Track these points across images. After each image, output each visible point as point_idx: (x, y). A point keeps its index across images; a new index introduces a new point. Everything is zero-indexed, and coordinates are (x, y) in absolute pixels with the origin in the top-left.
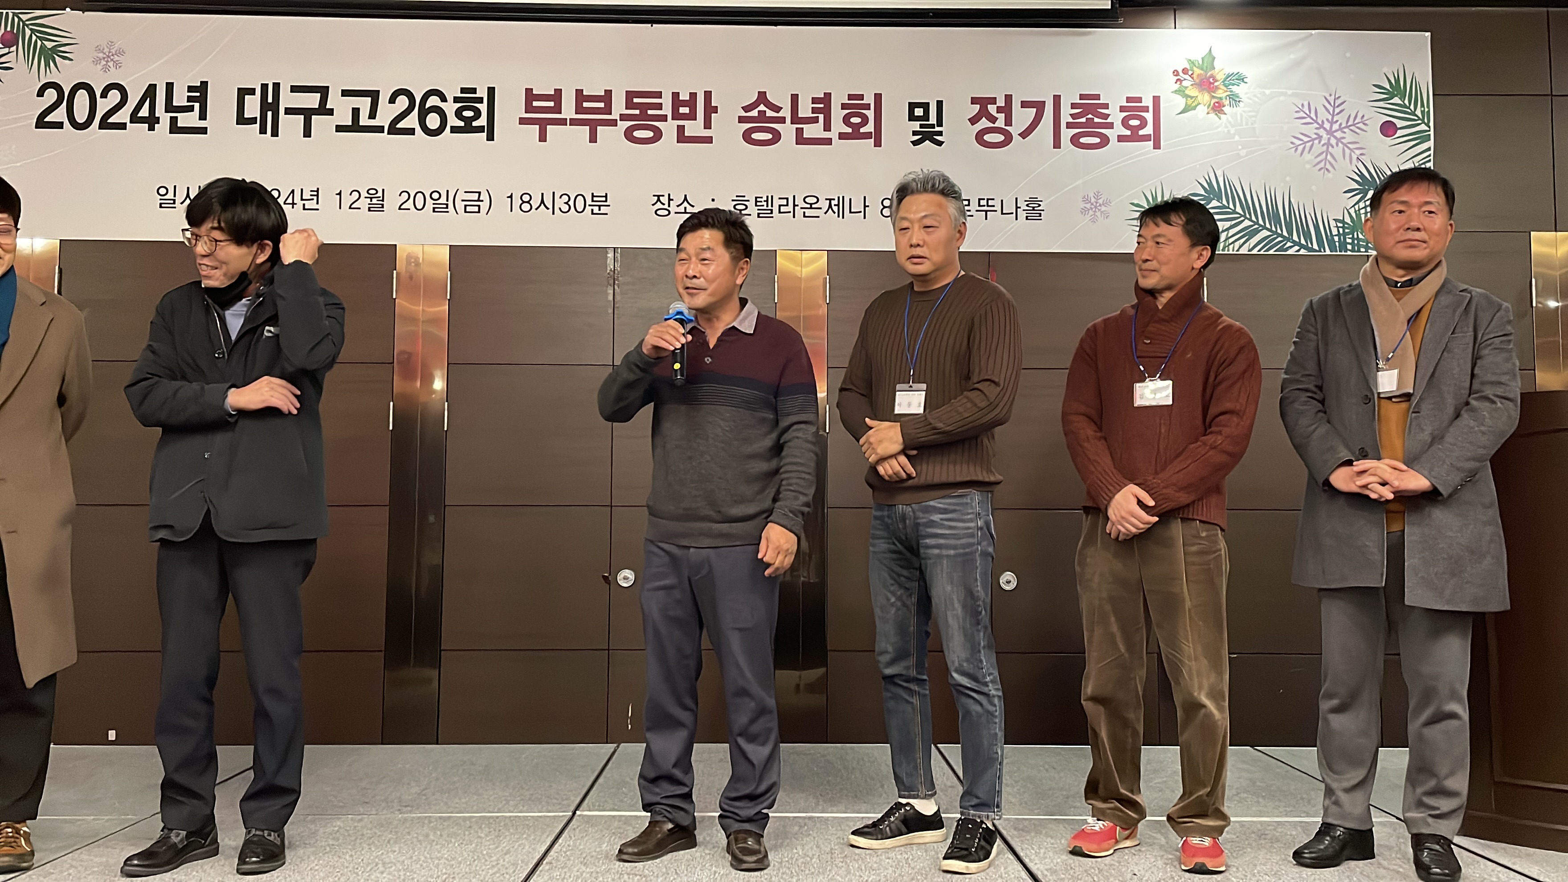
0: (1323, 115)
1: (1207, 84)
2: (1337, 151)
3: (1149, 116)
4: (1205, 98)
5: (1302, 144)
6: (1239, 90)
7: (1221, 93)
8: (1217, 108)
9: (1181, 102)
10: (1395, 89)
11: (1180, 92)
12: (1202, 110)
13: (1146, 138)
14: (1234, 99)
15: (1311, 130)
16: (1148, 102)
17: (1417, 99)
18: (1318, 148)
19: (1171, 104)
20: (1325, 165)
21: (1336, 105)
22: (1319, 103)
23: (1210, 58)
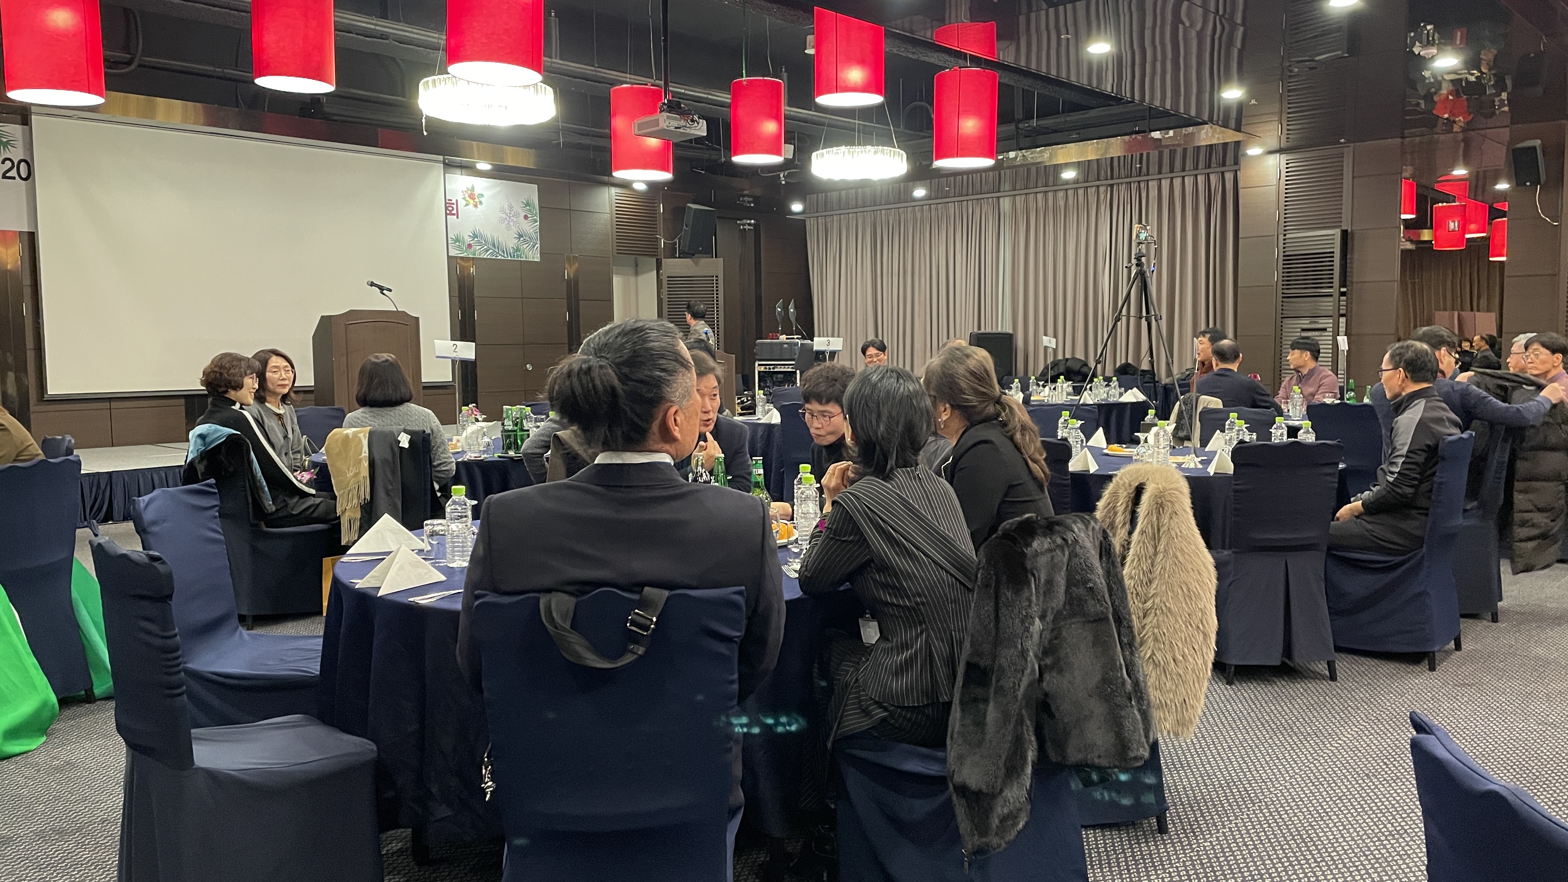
0: (508, 211)
1: (472, 197)
2: (512, 223)
3: (455, 206)
4: (471, 201)
5: (502, 220)
6: (482, 199)
7: (477, 200)
8: (476, 206)
9: (464, 203)
10: (528, 204)
11: (464, 199)
12: (471, 206)
13: (454, 214)
14: (481, 203)
15: (504, 216)
16: (454, 201)
17: (534, 208)
18: (506, 222)
19: (462, 203)
20: (508, 228)
21: (511, 208)
22: (506, 207)
23: (473, 188)
